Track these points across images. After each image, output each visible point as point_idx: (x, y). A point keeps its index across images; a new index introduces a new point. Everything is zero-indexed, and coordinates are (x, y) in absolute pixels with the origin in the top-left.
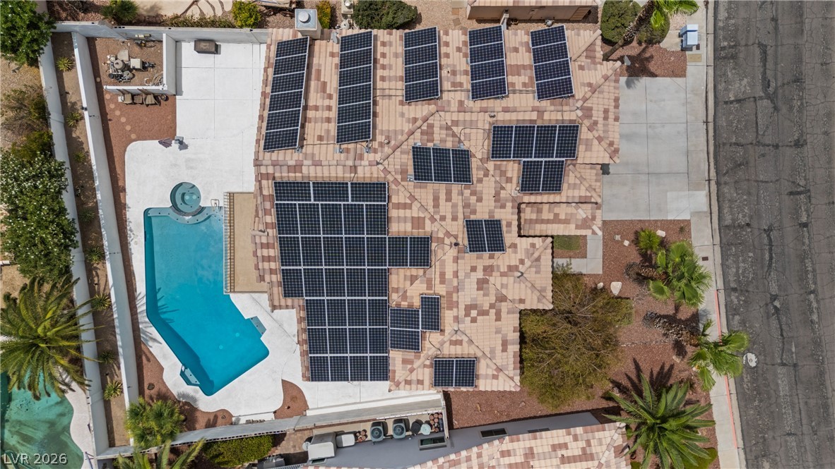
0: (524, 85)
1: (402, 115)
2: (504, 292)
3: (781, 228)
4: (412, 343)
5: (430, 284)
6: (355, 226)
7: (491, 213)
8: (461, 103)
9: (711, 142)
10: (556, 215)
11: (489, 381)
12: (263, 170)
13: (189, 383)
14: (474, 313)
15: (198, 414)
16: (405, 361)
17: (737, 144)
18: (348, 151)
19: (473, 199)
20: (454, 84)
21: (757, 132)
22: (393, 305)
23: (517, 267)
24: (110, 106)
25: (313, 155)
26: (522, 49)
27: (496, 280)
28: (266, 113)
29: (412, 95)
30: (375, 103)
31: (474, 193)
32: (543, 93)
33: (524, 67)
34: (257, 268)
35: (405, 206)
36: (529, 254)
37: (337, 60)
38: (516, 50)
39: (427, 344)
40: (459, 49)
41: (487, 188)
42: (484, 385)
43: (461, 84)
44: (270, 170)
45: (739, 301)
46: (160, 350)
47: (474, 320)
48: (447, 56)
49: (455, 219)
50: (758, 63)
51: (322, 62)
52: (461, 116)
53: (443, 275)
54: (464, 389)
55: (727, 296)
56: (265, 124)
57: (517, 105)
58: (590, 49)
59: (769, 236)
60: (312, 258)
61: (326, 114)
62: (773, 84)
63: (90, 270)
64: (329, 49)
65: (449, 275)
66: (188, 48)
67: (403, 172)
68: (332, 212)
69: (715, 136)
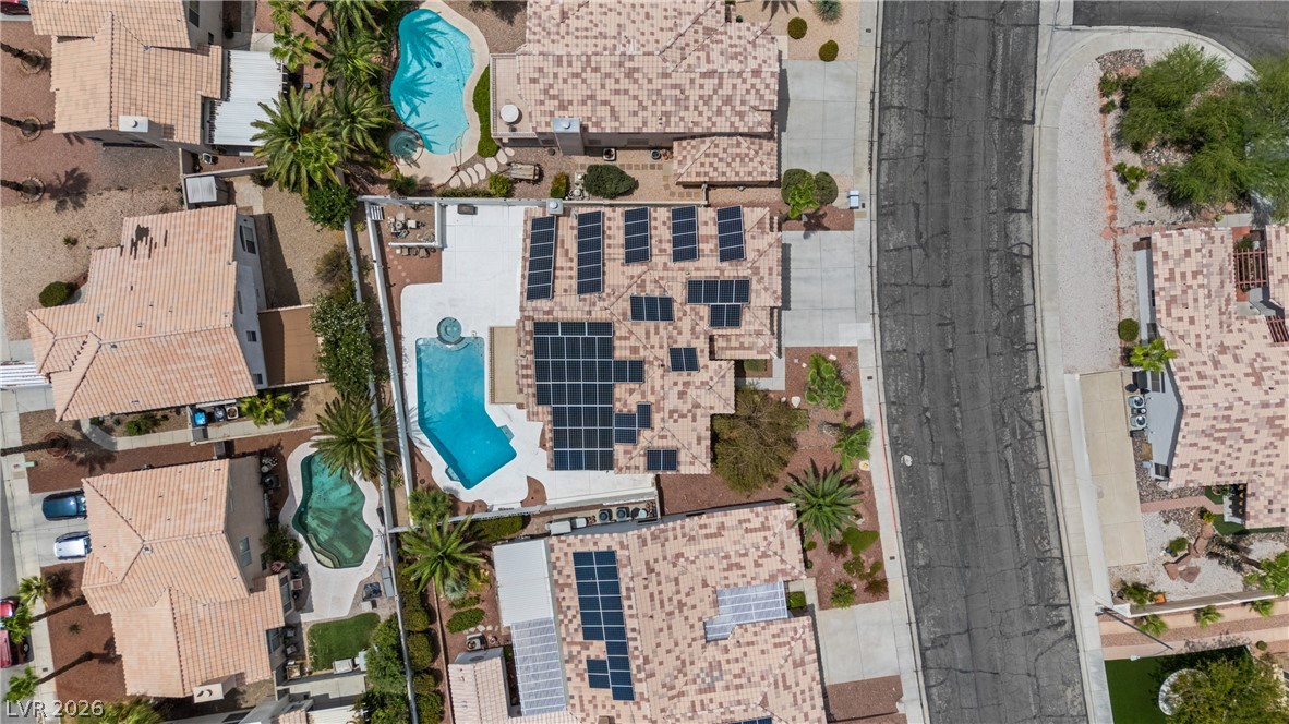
0: (711, 250)
1: (623, 273)
2: (699, 401)
3: (931, 353)
4: (630, 438)
5: (643, 395)
6: (589, 352)
7: (689, 342)
8: (665, 264)
9: (875, 283)
10: (742, 344)
11: (687, 467)
12: (526, 314)
13: (451, 479)
14: (676, 416)
15: (460, 504)
16: (626, 452)
17: (896, 285)
18: (585, 300)
19: (675, 333)
20: (660, 250)
21: (912, 275)
22: (617, 411)
23: (707, 383)
24: (390, 257)
25: (561, 303)
26: (711, 223)
27: (692, 392)
28: (527, 273)
29: (631, 258)
30: (604, 265)
31: (675, 328)
32: (724, 257)
33: (711, 237)
34: (518, 383)
35: (625, 338)
36: (716, 373)
37: (575, 232)
38: (706, 223)
39: (642, 439)
40: (664, 223)
41: (685, 324)
42: (684, 469)
43: (665, 250)
44: (531, 314)
45: (898, 412)
46: (429, 452)
47: (676, 421)
48: (656, 228)
49: (661, 347)
50: (912, 219)
51: (565, 233)
52: (665, 274)
53: (653, 388)
54: (669, 473)
55: (888, 408)
56: (526, 281)
57: (705, 265)
58: (760, 223)
59: (921, 359)
60: (558, 376)
61: (569, 273)
62: (925, 236)
63: (378, 387)
64: (570, 224)
65: (657, 388)
66: (452, 210)
67: (624, 314)
68: (573, 343)
69: (878, 278)
